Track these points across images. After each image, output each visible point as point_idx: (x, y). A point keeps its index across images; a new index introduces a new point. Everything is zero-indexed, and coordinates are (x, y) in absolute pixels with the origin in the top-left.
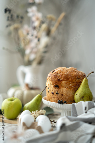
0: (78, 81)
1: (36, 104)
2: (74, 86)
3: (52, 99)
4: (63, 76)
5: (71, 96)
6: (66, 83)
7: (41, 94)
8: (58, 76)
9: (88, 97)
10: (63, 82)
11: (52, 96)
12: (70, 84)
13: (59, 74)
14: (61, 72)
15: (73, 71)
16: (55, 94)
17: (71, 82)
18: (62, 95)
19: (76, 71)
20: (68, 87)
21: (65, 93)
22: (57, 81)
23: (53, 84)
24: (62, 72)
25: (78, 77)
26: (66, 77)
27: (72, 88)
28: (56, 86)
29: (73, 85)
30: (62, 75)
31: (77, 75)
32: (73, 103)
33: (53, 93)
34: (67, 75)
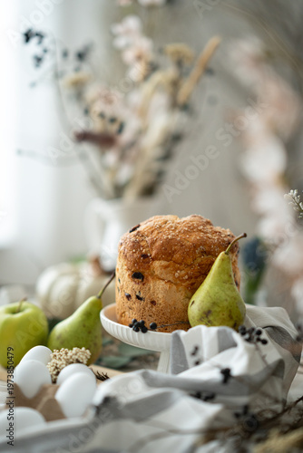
0: (205, 261)
1: (84, 326)
2: (190, 278)
3: (127, 313)
4: (157, 244)
5: (179, 306)
6: (166, 267)
7: (100, 297)
8: (142, 244)
9: (226, 313)
10: (157, 264)
11: (126, 305)
12: (179, 269)
13: (147, 239)
14: (152, 232)
15: (191, 229)
16: (134, 298)
17: (181, 264)
18: (153, 303)
19: (200, 231)
20: (171, 279)
21: (160, 296)
22: (139, 259)
23: (128, 269)
24: (156, 232)
25: (206, 248)
26: (166, 249)
27: (183, 281)
28: (137, 276)
29: (187, 274)
30: (153, 243)
31: (203, 243)
32: (177, 331)
33: (129, 297)
34: (168, 242)
